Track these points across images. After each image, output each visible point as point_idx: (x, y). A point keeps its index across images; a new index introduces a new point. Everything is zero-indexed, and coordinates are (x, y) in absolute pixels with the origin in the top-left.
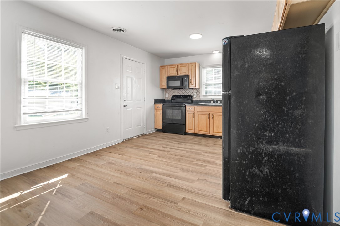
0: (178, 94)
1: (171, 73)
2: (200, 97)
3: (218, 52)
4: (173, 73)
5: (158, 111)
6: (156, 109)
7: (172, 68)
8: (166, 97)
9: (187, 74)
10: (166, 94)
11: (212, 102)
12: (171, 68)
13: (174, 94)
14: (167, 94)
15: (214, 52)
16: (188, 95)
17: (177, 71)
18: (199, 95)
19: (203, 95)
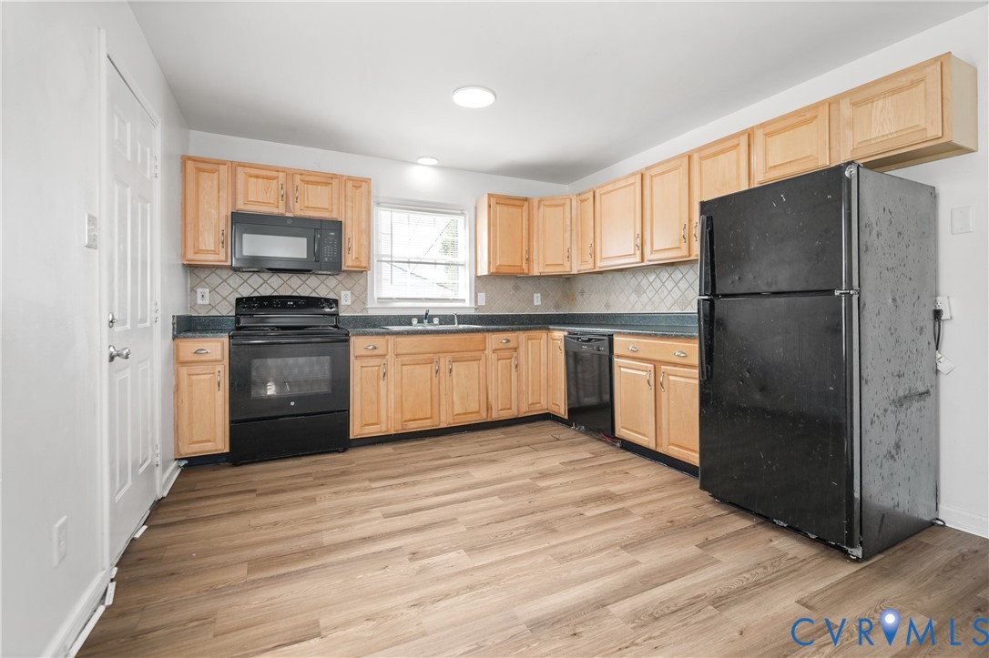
0: (266, 291)
1: (251, 198)
2: (364, 303)
3: (434, 162)
4: (261, 199)
5: (197, 369)
6: (184, 363)
7: (257, 177)
8: (200, 302)
9: (334, 215)
10: (199, 291)
11: (415, 321)
12: (253, 179)
13: (246, 292)
14: (207, 291)
15: (420, 161)
16: (314, 295)
17: (285, 197)
18: (361, 297)
19: (375, 297)
